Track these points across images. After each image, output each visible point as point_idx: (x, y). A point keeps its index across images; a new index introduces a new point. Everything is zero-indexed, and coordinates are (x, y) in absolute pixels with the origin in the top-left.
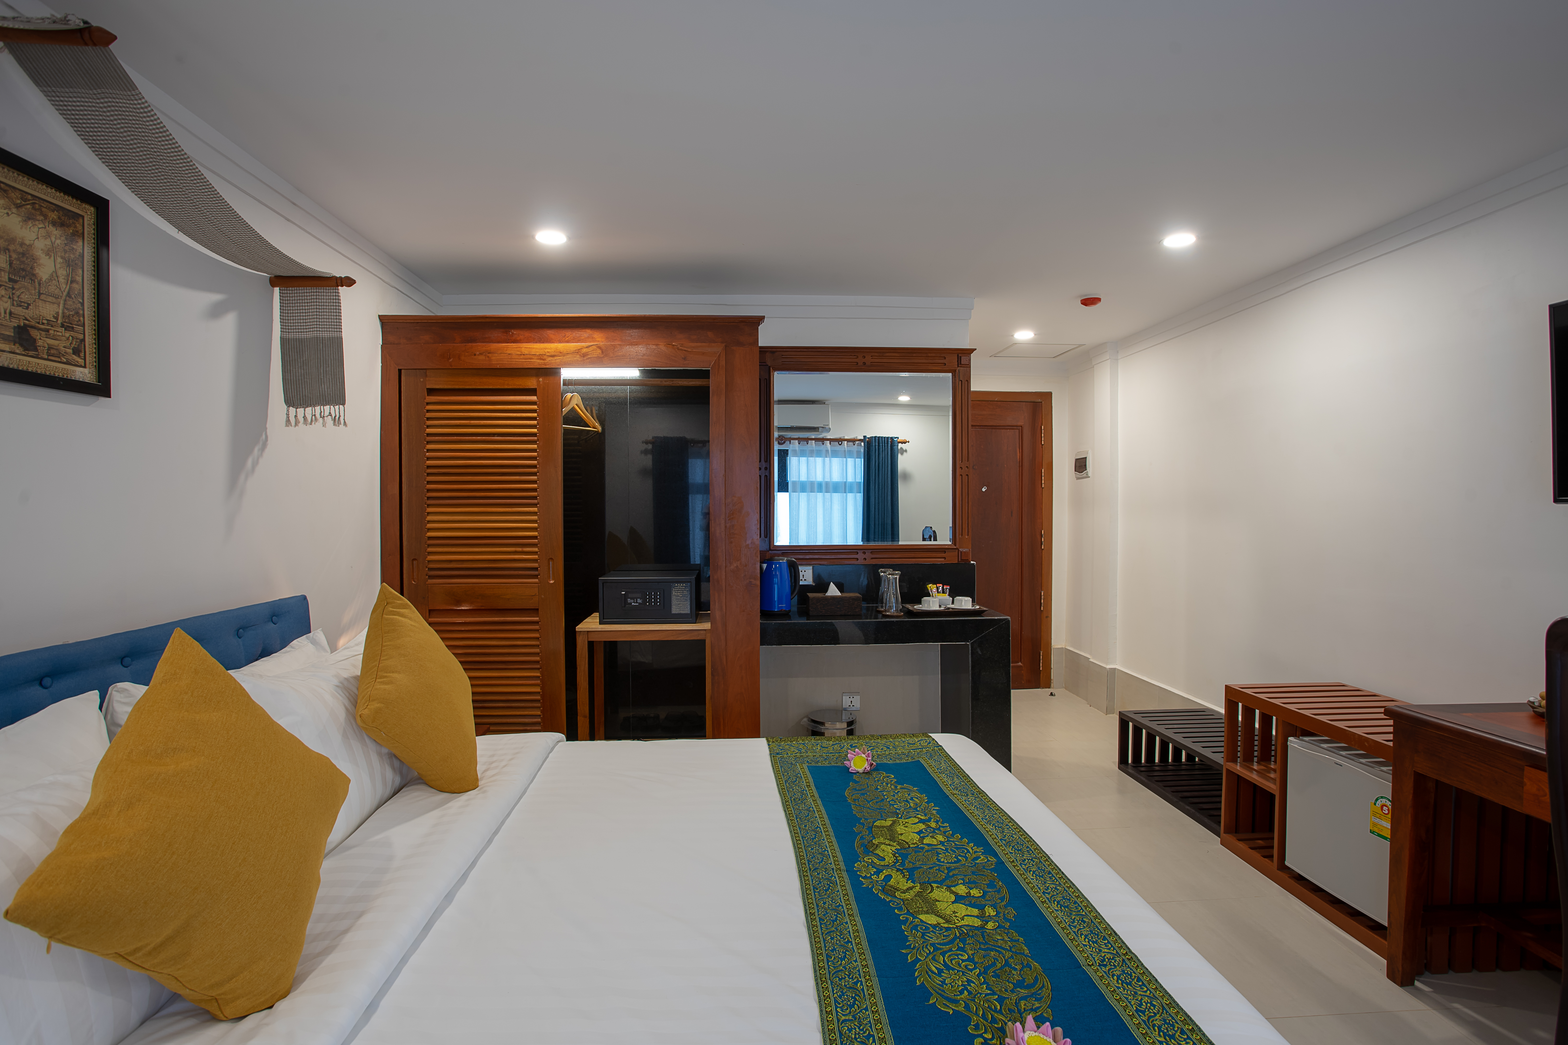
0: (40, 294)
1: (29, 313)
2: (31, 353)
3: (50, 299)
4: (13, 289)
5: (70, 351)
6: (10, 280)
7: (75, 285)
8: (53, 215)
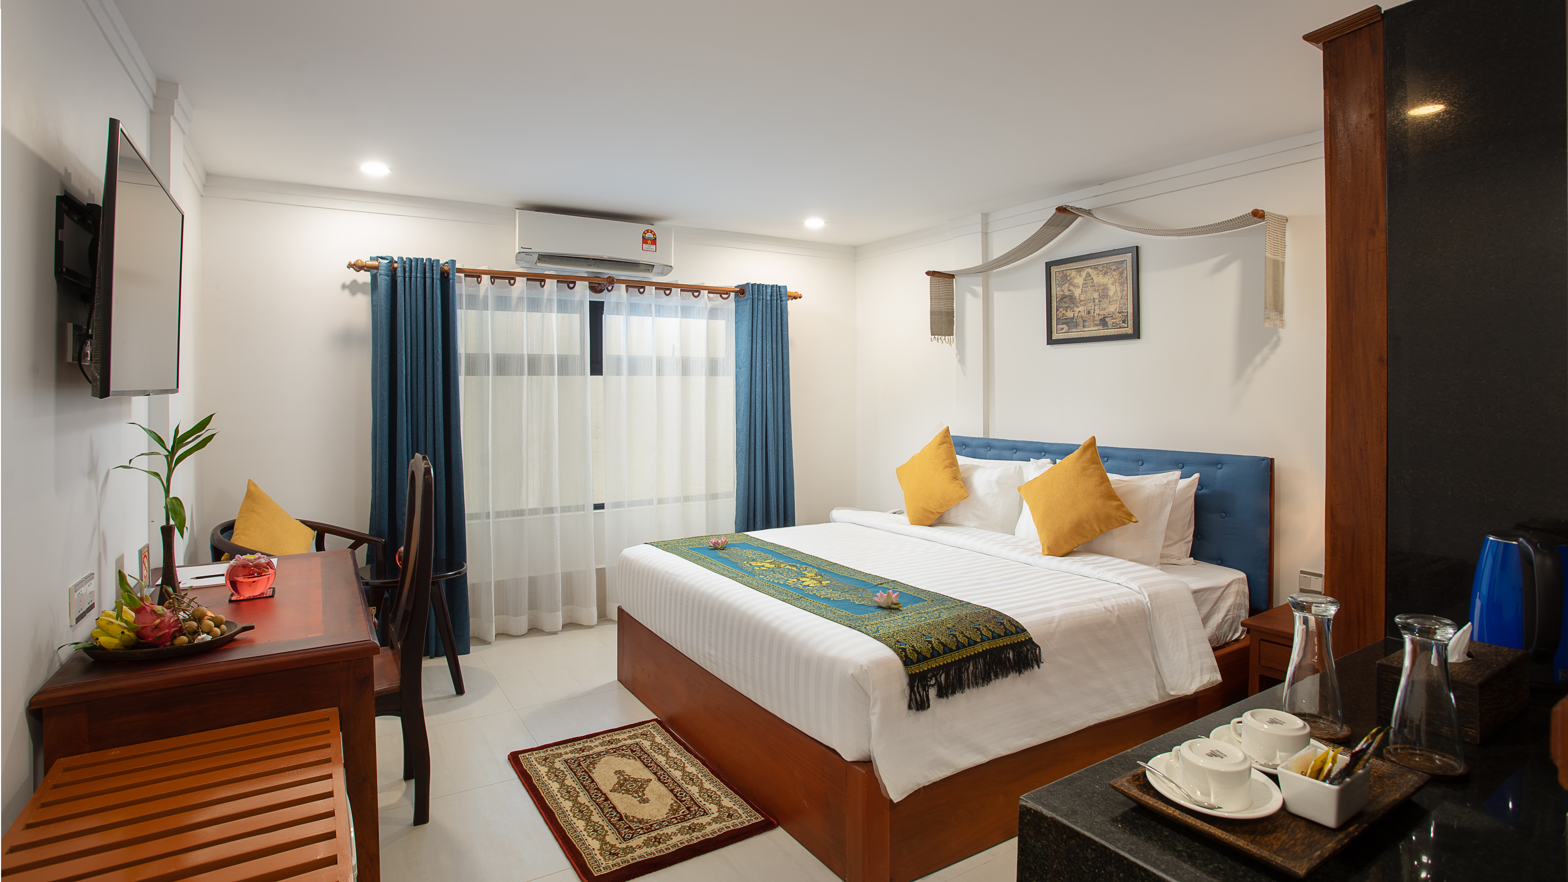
0: (1110, 302)
1: (1105, 312)
2: (1105, 328)
3: (1114, 303)
4: (1100, 304)
5: (1121, 322)
6: (1099, 301)
7: (1124, 292)
8: (1114, 267)
